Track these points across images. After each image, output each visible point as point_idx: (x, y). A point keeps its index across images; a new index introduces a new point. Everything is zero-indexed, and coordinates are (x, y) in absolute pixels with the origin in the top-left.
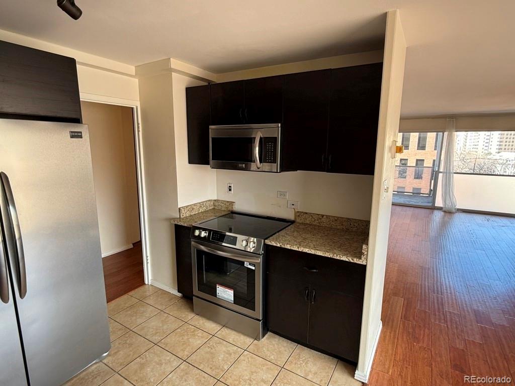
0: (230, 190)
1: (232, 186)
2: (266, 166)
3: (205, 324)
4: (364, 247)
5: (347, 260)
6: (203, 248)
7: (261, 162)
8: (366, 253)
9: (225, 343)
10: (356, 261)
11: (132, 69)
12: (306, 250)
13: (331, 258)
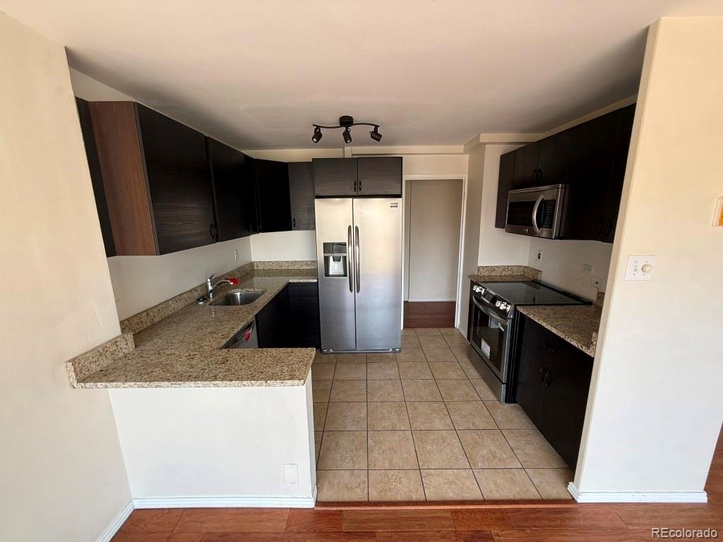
0: (539, 258)
1: (541, 253)
2: (545, 232)
3: (471, 370)
4: (594, 334)
5: (576, 346)
6: (481, 307)
7: (539, 227)
8: (595, 343)
9: (472, 387)
10: (584, 349)
11: (461, 148)
12: (544, 324)
13: (562, 339)
